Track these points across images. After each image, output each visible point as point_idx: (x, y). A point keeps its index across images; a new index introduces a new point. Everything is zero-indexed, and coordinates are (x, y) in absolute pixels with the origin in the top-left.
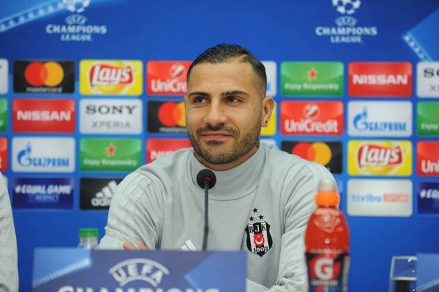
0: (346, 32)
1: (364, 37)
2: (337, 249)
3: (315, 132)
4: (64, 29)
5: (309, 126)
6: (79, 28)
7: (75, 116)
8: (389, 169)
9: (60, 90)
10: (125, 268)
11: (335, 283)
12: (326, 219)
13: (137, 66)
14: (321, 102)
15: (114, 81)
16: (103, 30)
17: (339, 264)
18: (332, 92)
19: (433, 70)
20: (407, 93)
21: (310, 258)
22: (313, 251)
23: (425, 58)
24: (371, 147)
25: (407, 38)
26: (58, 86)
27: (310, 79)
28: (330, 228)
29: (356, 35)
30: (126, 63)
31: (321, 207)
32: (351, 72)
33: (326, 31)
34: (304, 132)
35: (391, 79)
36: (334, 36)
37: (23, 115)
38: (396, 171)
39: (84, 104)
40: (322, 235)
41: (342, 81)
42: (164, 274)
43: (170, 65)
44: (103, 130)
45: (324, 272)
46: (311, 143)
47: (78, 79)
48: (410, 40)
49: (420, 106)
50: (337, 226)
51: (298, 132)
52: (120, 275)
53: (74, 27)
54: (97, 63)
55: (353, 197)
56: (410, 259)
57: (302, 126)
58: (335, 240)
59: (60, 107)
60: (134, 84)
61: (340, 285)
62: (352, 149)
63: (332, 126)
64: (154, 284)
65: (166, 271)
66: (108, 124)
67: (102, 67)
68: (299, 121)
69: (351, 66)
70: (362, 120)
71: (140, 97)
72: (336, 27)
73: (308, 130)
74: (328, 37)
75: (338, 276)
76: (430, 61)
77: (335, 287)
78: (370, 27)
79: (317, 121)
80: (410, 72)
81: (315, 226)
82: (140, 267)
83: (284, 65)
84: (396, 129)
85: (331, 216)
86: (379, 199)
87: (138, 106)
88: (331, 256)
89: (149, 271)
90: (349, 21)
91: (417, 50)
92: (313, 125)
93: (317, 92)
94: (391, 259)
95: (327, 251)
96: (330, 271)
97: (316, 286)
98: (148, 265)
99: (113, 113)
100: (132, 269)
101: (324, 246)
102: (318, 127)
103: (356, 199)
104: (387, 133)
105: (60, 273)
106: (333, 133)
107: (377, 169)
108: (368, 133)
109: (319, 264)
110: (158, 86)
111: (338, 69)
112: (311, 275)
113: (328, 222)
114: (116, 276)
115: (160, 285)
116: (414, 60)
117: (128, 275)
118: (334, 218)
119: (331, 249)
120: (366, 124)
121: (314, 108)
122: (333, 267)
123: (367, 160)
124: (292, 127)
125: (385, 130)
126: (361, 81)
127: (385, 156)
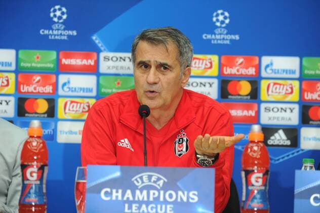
0: (58, 33)
1: (69, 36)
2: (40, 163)
3: (39, 92)
5: (35, 89)
8: (82, 116)
11: (38, 182)
12: (34, 144)
14: (41, 74)
17: (41, 171)
18: (49, 69)
19: (109, 57)
20: (93, 70)
21: (24, 167)
22: (26, 163)
23: (105, 50)
24: (72, 102)
25: (94, 38)
27: (36, 61)
28: (36, 150)
29: (64, 35)
31: (31, 137)
32: (61, 56)
33: (46, 32)
34: (32, 92)
35: (85, 62)
36: (51, 35)
40: (32, 154)
41: (55, 62)
45: (31, 176)
46: (36, 99)
48: (96, 39)
49: (101, 78)
50: (40, 149)
51: (28, 92)
55: (61, 132)
57: (31, 89)
58: (39, 157)
61: (41, 183)
62: (60, 103)
63: (49, 89)
68: (29, 85)
69: (61, 53)
70: (67, 86)
72: (53, 30)
73: (34, 91)
74: (47, 36)
75: (40, 178)
76: (107, 52)
77: (38, 185)
78: (73, 30)
79: (40, 86)
80: (95, 58)
81: (27, 147)
83: (21, 52)
84: (87, 92)
88: (37, 166)
90: (60, 26)
91: (100, 45)
92: (37, 88)
93: (41, 68)
94: (76, 168)
95: (35, 163)
96: (35, 175)
97: (27, 184)
101: (34, 160)
102: (40, 89)
103: (62, 133)
104: (82, 94)
106: (49, 93)
108: (71, 94)
109: (29, 171)
111: (53, 55)
112: (24, 177)
113: (36, 146)
116: (98, 51)
118: (39, 143)
119: (37, 162)
120: (69, 88)
121: (38, 78)
122: (38, 173)
123: (69, 110)
124: (25, 89)
125: (80, 92)
126: (66, 63)
127: (80, 107)
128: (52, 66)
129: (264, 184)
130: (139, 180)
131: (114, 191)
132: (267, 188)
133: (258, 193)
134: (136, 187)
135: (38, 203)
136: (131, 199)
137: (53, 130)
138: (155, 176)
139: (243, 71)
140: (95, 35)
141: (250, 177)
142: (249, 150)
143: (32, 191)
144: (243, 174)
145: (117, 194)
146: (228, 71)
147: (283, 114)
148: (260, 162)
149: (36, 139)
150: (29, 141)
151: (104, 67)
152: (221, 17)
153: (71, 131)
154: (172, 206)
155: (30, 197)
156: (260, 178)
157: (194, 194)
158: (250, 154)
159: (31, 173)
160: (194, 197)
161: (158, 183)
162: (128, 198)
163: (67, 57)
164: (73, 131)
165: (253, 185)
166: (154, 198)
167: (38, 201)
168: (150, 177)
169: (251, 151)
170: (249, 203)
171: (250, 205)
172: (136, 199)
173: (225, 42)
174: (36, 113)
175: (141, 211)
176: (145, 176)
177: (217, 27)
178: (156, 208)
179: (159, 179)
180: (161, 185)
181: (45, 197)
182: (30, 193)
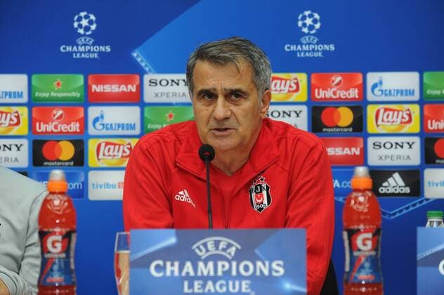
1: (100, 53)
2: (66, 228)
3: (61, 132)
5: (56, 127)
11: (63, 255)
12: (57, 202)
14: (64, 107)
17: (67, 240)
18: (74, 99)
19: (156, 80)
20: (135, 99)
21: (43, 235)
22: (46, 230)
23: (150, 70)
24: (107, 144)
25: (135, 55)
27: (56, 88)
28: (59, 211)
29: (94, 52)
31: (52, 193)
32: (90, 82)
33: (69, 49)
34: (52, 132)
35: (123, 88)
36: (76, 53)
40: (53, 216)
45: (54, 247)
46: (58, 141)
48: (138, 56)
49: (146, 109)
50: (64, 210)
51: (46, 132)
55: (93, 185)
57: (50, 127)
58: (64, 220)
61: (68, 257)
62: (92, 145)
63: (75, 127)
68: (47, 123)
69: (90, 77)
70: (100, 122)
72: (77, 45)
73: (55, 131)
74: (70, 54)
75: (66, 250)
76: (154, 73)
77: (64, 258)
78: (106, 45)
79: (63, 123)
80: (138, 82)
81: (47, 208)
83: (35, 77)
84: (127, 129)
85: (61, 201)
86: (114, 187)
88: (60, 233)
90: (87, 40)
91: (143, 64)
92: (59, 126)
93: (63, 99)
94: (115, 235)
95: (57, 230)
96: (59, 246)
97: (48, 258)
101: (56, 225)
102: (63, 128)
103: (95, 187)
104: (120, 132)
106: (76, 132)
108: (105, 132)
109: (50, 240)
111: (80, 80)
112: (44, 250)
113: (58, 206)
116: (141, 72)
118: (62, 202)
119: (60, 227)
120: (103, 125)
121: (60, 112)
122: (62, 242)
123: (104, 155)
124: (42, 128)
125: (118, 129)
126: (98, 90)
127: (118, 151)
128: (78, 95)
129: (375, 248)
130: (202, 247)
131: (168, 264)
132: (380, 253)
133: (367, 260)
134: (199, 258)
135: (64, 284)
136: (192, 273)
137: (83, 183)
138: (224, 242)
139: (342, 94)
140: (136, 50)
141: (356, 239)
142: (353, 202)
143: (56, 267)
144: (345, 235)
145: (172, 268)
146: (321, 94)
147: (399, 151)
148: (369, 217)
149: (60, 196)
150: (48, 198)
151: (150, 94)
152: (309, 21)
153: (108, 184)
154: (249, 282)
155: (52, 276)
156: (368, 239)
157: (278, 265)
158: (355, 207)
159: (53, 243)
160: (278, 268)
161: (228, 251)
162: (188, 273)
163: (98, 82)
164: (111, 183)
165: (359, 250)
166: (224, 272)
167: (65, 281)
168: (217, 244)
169: (355, 203)
170: (355, 274)
171: (356, 278)
172: (199, 274)
173: (316, 55)
174: (59, 161)
175: (206, 290)
176: (210, 242)
177: (304, 34)
178: (227, 285)
179: (229, 246)
180: (233, 253)
181: (74, 275)
182: (52, 270)
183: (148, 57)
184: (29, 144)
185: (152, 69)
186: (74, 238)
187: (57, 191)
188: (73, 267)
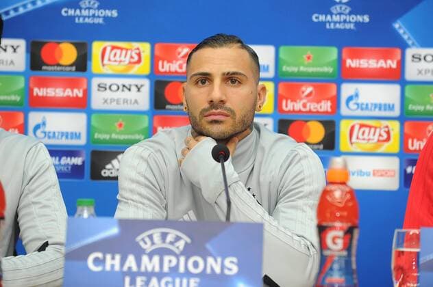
0: (341, 18)
1: (357, 24)
2: (347, 222)
3: (310, 111)
4: (78, 12)
5: (304, 106)
6: (92, 12)
7: (87, 93)
9: (74, 68)
10: (151, 237)
11: (345, 253)
12: (337, 194)
13: (145, 48)
14: (314, 84)
15: (124, 61)
16: (115, 13)
17: (349, 236)
18: (326, 74)
19: (420, 55)
20: (395, 76)
21: (322, 230)
22: (325, 224)
23: (413, 44)
24: (362, 126)
25: (396, 26)
26: (71, 65)
27: (306, 62)
28: (341, 203)
29: (350, 22)
30: (135, 45)
32: (344, 55)
33: (322, 18)
34: (300, 111)
35: (382, 64)
36: (330, 23)
37: (38, 92)
38: (385, 148)
39: (95, 82)
41: (336, 65)
42: (186, 243)
43: (177, 47)
44: (114, 106)
45: (334, 243)
46: (307, 121)
47: (90, 60)
48: (400, 28)
49: (408, 88)
51: (294, 111)
52: (146, 243)
53: (87, 11)
54: (108, 44)
56: (412, 232)
57: (298, 106)
58: (346, 214)
59: (73, 84)
60: (142, 64)
61: (349, 255)
62: (344, 127)
63: (326, 106)
64: (177, 252)
65: (189, 240)
66: (118, 101)
67: (113, 48)
68: (295, 101)
69: (345, 51)
70: (354, 101)
71: (147, 77)
72: (331, 14)
73: (303, 109)
75: (348, 247)
76: (417, 47)
77: (344, 257)
78: (363, 14)
79: (312, 101)
80: (399, 57)
81: (326, 200)
82: (164, 236)
83: (283, 49)
84: (385, 110)
85: (342, 191)
86: (368, 174)
87: (146, 84)
88: (341, 229)
89: (172, 240)
90: (343, 8)
91: (405, 37)
92: (308, 105)
93: (313, 74)
95: (338, 224)
96: (340, 242)
98: (172, 234)
99: (123, 90)
100: (157, 238)
101: (336, 219)
102: (313, 106)
104: (377, 113)
105: (90, 240)
106: (327, 112)
107: (367, 147)
108: (359, 113)
109: (330, 236)
110: (165, 67)
111: (333, 53)
112: (323, 245)
113: (339, 198)
114: (142, 244)
115: (182, 253)
116: (403, 46)
117: (153, 243)
118: (344, 193)
119: (342, 221)
120: (358, 104)
121: (309, 89)
122: (343, 238)
123: (358, 138)
124: (289, 106)
125: (375, 110)
126: (353, 65)
127: (374, 134)
128: (331, 70)
140: (399, 21)
143: (336, 266)
151: (412, 71)
153: (361, 171)
155: (331, 275)
159: (334, 239)
163: (354, 56)
164: (364, 170)
181: (355, 276)
182: (331, 269)
183: (411, 28)
184: (274, 124)
185: (416, 43)
186: (356, 233)
187: (338, 181)
188: (354, 266)
